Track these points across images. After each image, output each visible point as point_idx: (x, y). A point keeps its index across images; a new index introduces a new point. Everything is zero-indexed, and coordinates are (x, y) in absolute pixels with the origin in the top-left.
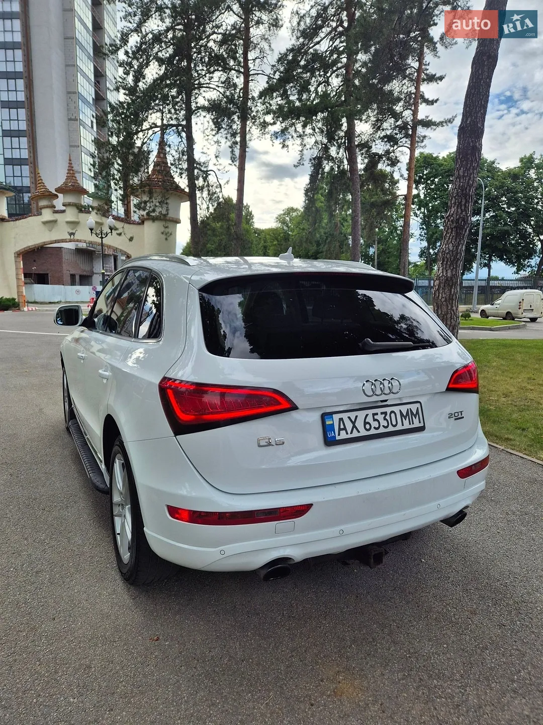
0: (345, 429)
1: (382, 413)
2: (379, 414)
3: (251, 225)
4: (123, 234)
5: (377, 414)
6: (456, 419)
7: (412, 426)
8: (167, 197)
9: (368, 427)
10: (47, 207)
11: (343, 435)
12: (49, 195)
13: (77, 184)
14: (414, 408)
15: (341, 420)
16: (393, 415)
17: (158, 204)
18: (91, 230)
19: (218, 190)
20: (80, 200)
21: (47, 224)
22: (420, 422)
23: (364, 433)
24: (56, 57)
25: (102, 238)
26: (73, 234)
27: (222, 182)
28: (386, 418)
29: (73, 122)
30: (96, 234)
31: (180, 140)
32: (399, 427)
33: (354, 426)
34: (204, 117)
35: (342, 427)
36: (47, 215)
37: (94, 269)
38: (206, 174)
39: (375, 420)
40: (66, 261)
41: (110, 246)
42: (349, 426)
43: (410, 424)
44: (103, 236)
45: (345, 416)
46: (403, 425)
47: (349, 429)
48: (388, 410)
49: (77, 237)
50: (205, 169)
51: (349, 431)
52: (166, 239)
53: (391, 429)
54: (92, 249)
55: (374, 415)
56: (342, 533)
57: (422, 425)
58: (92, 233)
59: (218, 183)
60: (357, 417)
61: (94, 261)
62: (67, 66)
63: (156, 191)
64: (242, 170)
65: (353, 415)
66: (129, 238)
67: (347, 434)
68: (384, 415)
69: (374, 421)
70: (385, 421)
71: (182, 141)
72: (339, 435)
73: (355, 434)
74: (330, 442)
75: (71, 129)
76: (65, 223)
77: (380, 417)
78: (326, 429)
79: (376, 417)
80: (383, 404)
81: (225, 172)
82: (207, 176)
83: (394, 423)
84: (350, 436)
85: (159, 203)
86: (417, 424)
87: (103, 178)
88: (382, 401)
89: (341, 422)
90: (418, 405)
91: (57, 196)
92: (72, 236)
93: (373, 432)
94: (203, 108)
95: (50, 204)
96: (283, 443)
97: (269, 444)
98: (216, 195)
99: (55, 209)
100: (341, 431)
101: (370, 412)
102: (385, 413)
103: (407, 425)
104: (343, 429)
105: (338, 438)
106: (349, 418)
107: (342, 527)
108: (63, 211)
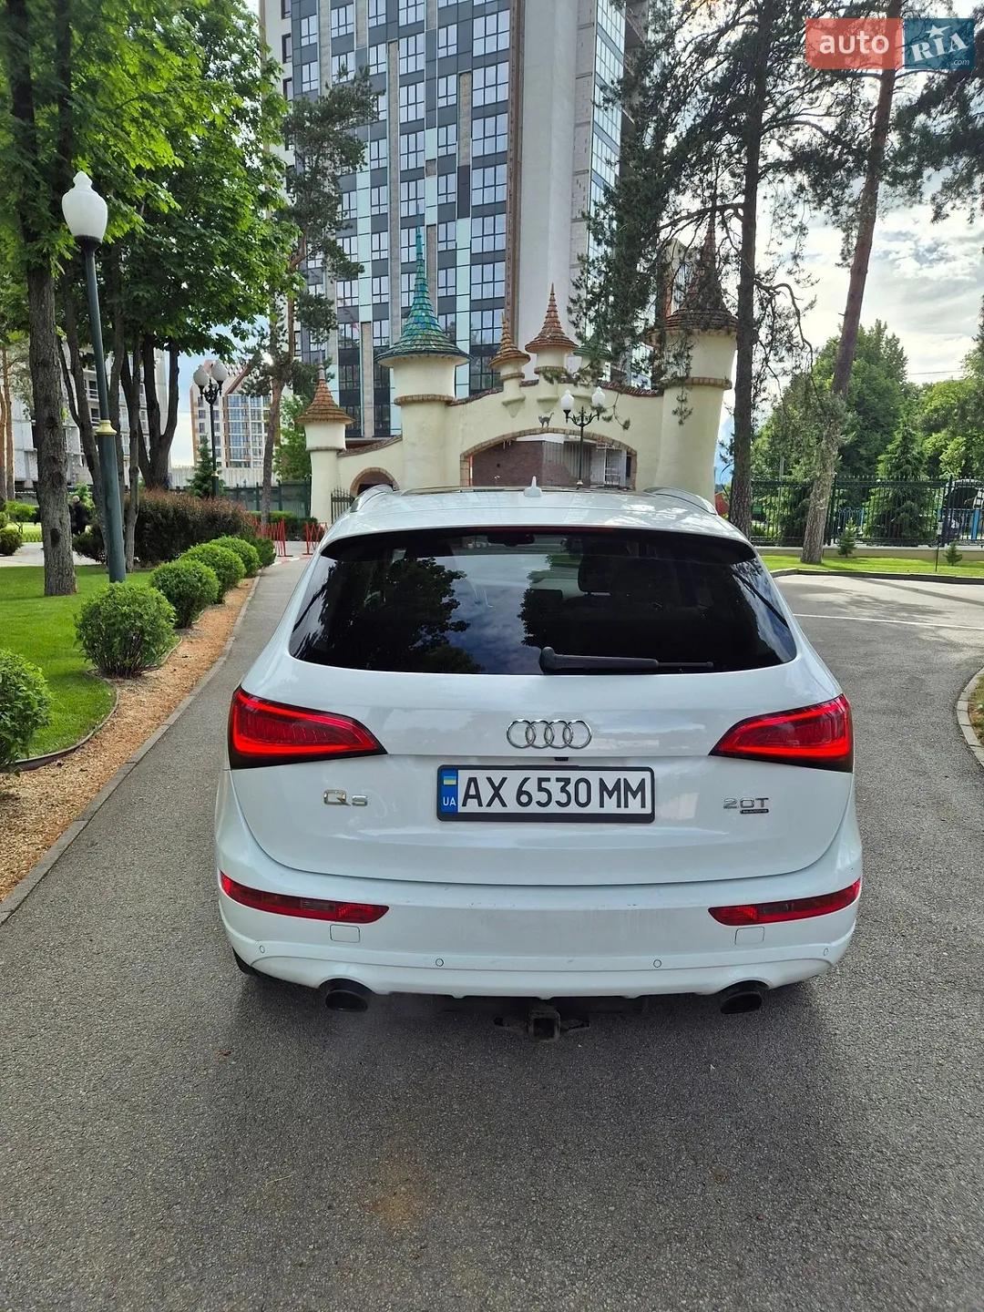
0: (477, 796)
1: (558, 780)
2: (553, 780)
3: (900, 377)
4: (614, 417)
5: (548, 780)
6: (742, 812)
7: (622, 810)
8: (689, 346)
9: (524, 799)
10: (512, 377)
11: (472, 807)
12: (517, 357)
13: (559, 335)
14: (634, 779)
15: (473, 780)
16: (583, 786)
17: (672, 360)
18: (567, 412)
19: (792, 322)
20: (562, 362)
21: (510, 406)
22: (643, 806)
23: (513, 807)
24: (561, 114)
25: (582, 425)
26: (547, 420)
27: (801, 305)
28: (567, 788)
29: (578, 223)
30: (574, 419)
31: (726, 235)
32: (594, 808)
33: (497, 794)
34: (782, 181)
35: (472, 792)
36: (511, 390)
37: (592, 476)
38: (772, 292)
39: (541, 789)
40: (548, 463)
41: (603, 437)
42: (486, 792)
43: (619, 806)
44: (585, 422)
45: (481, 776)
46: (602, 806)
47: (485, 798)
48: (574, 776)
49: (552, 425)
50: (768, 285)
51: (485, 800)
52: (681, 423)
53: (573, 808)
54: (591, 441)
55: (541, 780)
56: (440, 966)
57: (648, 810)
58: (567, 417)
59: (793, 308)
60: (504, 780)
61: (592, 462)
62: (577, 125)
63: (672, 335)
64: (859, 274)
65: (497, 776)
66: (623, 423)
67: (480, 805)
68: (563, 783)
69: (539, 791)
70: (565, 795)
71: (728, 237)
72: (464, 805)
73: (496, 808)
74: (447, 814)
75: (575, 237)
76: (536, 402)
77: (554, 787)
78: (444, 792)
79: (544, 785)
80: (561, 764)
81: (809, 284)
82: (773, 296)
83: (583, 799)
84: (484, 810)
85: (674, 356)
86: (634, 807)
87: (591, 321)
88: (557, 759)
89: (472, 784)
90: (647, 775)
91: (528, 358)
92: (545, 424)
93: (533, 808)
94: (777, 166)
95: (516, 371)
96: (366, 804)
97: (343, 802)
98: (786, 332)
99: (524, 380)
100: (469, 800)
101: (534, 775)
102: (567, 781)
103: (611, 807)
104: (472, 797)
105: (461, 809)
106: (489, 780)
107: (444, 956)
108: (535, 383)
